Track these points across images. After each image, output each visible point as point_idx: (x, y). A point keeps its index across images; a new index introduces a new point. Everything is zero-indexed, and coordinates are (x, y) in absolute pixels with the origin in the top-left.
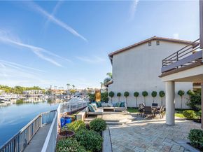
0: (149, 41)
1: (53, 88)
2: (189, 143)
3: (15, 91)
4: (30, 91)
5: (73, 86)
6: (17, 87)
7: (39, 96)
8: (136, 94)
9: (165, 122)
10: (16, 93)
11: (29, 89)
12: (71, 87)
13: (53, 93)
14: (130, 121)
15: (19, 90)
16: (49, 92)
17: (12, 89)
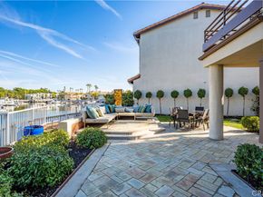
0: (194, 11)
1: (67, 91)
2: (234, 171)
3: (13, 95)
4: (34, 95)
5: (96, 87)
6: (17, 90)
7: (47, 102)
8: (175, 94)
9: (208, 136)
10: (15, 98)
11: (34, 92)
12: (93, 89)
13: (66, 98)
14: (152, 134)
15: (19, 93)
16: (62, 97)
17: (9, 91)
